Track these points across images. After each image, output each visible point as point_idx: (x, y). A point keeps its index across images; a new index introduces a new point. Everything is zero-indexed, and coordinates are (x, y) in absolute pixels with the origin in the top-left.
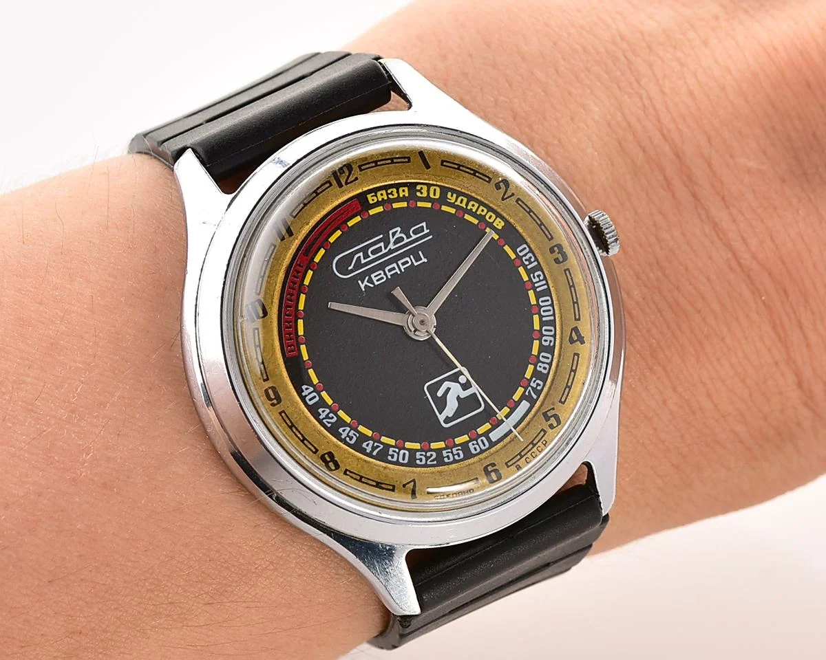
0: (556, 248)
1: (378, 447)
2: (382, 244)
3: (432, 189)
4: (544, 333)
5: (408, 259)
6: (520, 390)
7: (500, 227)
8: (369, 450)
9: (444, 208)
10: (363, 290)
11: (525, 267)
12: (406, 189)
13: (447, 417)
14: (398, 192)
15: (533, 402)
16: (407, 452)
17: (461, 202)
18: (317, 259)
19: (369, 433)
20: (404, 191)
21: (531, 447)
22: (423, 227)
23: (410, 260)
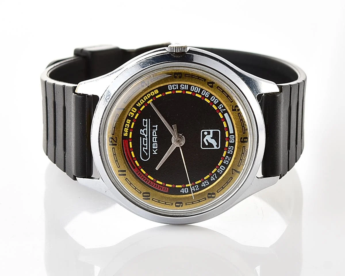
0: (175, 75)
1: (215, 175)
2: (144, 139)
3: (132, 110)
4: (204, 95)
6: (220, 114)
7: (158, 92)
8: (214, 179)
9: (141, 109)
10: (157, 153)
11: (177, 90)
13: (216, 145)
14: (128, 124)
15: (226, 112)
16: (222, 166)
17: (142, 102)
18: (138, 165)
19: (208, 176)
20: (128, 121)
21: (242, 121)
22: (144, 121)
23: (154, 131)
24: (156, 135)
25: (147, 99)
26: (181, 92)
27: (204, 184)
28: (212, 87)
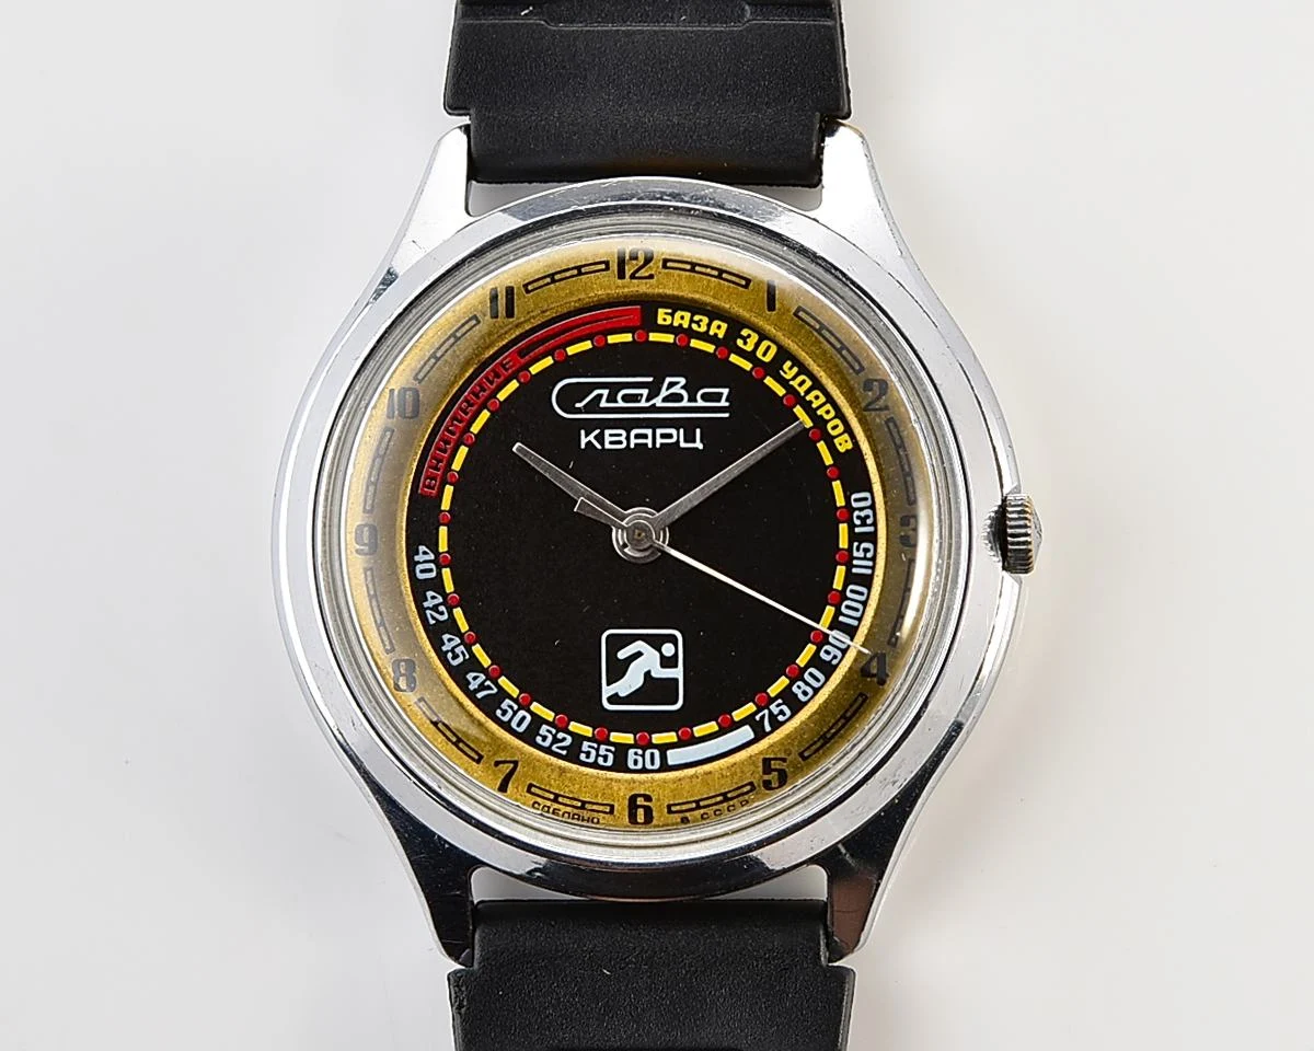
1: (489, 688)
2: (645, 392)
4: (831, 640)
5: (674, 432)
6: (750, 708)
7: (842, 449)
8: (473, 686)
9: (769, 381)
10: (583, 446)
11: (852, 526)
12: (724, 326)
13: (616, 694)
15: (760, 734)
16: (529, 718)
18: (535, 369)
19: (486, 661)
20: (719, 327)
21: (719, 799)
22: (721, 394)
23: (677, 435)
24: (659, 441)
25: (814, 406)
26: (843, 543)
27: (453, 644)
28: (865, 671)
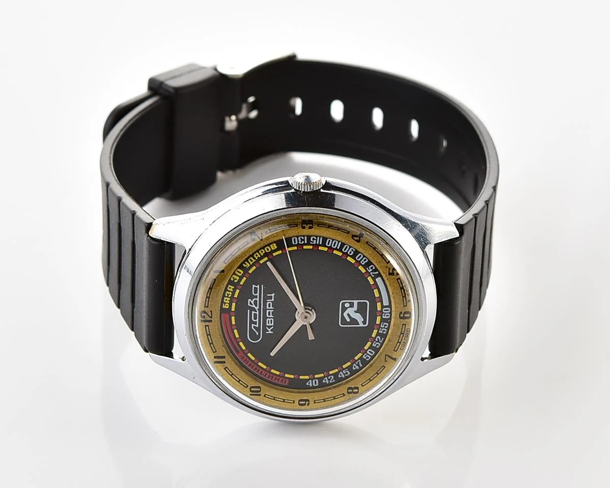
0: (303, 224)
1: (358, 363)
2: (253, 312)
3: (236, 273)
4: (346, 251)
5: (268, 303)
6: (369, 279)
7: (276, 247)
8: (358, 368)
9: (250, 272)
10: (272, 332)
11: (305, 244)
12: (230, 286)
13: (363, 322)
14: (229, 291)
15: (380, 275)
16: (370, 350)
17: (252, 261)
18: (244, 348)
19: (349, 364)
20: (230, 288)
21: (402, 290)
22: (255, 287)
24: (271, 308)
25: (260, 256)
26: (311, 247)
27: (342, 374)
28: (358, 241)
